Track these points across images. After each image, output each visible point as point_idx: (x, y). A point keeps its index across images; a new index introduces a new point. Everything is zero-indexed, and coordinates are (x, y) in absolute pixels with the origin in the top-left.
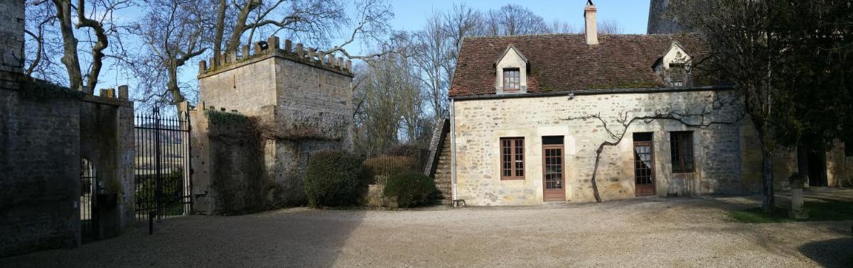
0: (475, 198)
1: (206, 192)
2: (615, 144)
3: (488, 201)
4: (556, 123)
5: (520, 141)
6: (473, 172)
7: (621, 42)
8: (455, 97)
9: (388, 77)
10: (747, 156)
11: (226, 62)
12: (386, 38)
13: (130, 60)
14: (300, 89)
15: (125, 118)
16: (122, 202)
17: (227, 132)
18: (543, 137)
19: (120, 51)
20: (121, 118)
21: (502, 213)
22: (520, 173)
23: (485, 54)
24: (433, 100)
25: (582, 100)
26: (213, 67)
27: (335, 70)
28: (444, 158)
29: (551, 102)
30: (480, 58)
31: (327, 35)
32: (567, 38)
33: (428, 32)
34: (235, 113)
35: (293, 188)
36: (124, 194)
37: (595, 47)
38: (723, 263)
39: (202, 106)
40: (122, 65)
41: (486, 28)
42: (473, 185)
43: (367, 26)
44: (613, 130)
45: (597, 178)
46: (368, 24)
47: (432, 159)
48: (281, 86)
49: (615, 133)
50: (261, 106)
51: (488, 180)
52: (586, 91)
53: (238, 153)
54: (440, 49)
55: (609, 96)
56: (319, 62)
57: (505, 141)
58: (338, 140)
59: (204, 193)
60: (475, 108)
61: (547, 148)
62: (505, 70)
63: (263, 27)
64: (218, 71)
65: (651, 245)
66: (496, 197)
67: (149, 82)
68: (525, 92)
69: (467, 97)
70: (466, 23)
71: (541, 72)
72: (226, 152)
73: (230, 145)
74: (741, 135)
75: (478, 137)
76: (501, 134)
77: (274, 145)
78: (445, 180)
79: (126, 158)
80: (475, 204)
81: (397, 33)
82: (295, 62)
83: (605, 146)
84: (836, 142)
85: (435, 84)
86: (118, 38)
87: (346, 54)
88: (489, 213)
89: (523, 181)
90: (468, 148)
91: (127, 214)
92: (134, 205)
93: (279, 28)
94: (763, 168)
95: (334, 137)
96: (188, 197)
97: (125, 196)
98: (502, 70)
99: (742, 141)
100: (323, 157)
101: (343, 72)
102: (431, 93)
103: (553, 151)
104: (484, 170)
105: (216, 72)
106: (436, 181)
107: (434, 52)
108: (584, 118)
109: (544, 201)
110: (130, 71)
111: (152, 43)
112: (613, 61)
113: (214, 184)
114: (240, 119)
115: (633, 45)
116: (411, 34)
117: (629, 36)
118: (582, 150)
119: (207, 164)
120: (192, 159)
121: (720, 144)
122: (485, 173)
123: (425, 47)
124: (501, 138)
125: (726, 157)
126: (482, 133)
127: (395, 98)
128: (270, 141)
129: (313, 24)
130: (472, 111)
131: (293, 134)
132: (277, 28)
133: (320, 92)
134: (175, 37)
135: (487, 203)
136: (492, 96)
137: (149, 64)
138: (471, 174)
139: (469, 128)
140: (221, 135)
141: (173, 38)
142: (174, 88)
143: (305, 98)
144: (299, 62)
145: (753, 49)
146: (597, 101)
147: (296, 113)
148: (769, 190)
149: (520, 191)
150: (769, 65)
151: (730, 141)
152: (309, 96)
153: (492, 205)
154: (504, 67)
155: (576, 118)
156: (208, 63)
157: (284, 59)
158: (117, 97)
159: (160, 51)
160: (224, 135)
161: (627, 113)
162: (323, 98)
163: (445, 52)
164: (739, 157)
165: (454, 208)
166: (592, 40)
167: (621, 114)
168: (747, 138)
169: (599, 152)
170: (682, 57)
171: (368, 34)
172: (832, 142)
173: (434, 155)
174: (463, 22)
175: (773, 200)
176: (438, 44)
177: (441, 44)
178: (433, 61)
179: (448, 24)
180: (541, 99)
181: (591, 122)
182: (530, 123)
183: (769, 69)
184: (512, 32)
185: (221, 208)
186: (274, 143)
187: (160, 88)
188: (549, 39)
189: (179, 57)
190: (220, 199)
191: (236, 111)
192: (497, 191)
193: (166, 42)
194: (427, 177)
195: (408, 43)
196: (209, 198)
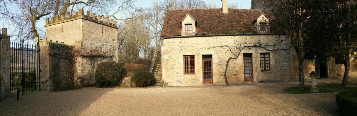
0: (172, 82)
1: (47, 81)
2: (235, 59)
3: (178, 84)
4: (209, 49)
5: (192, 57)
6: (171, 71)
7: (238, 12)
8: (164, 37)
9: (135, 28)
10: (293, 64)
11: (59, 19)
12: (133, 11)
13: (11, 16)
14: (93, 33)
15: (5, 44)
16: (3, 85)
17: (58, 52)
18: (203, 55)
19: (6, 11)
20: (3, 44)
21: (184, 89)
22: (193, 71)
23: (177, 18)
24: (155, 39)
25: (221, 39)
26: (52, 21)
27: (110, 25)
28: (159, 65)
29: (207, 40)
30: (174, 19)
31: (107, 9)
32: (214, 10)
33: (153, 8)
34: (63, 44)
35: (90, 78)
36: (4, 81)
37: (226, 15)
38: (280, 112)
39: (46, 39)
40: (6, 18)
41: (179, 6)
42: (171, 77)
43: (125, 5)
44: (234, 52)
45: (227, 74)
46: (125, 4)
47: (153, 65)
48: (85, 32)
49: (235, 54)
50: (75, 41)
51: (178, 75)
52: (222, 34)
53: (64, 62)
54: (158, 16)
55: (232, 37)
56: (102, 21)
57: (186, 57)
58: (111, 57)
59: (46, 81)
60: (172, 42)
61: (205, 60)
62: (186, 25)
63: (78, 4)
64: (55, 23)
65: (248, 104)
66: (182, 82)
67: (22, 27)
68: (194, 35)
69: (169, 37)
70: (169, 4)
71: (202, 26)
72: (58, 62)
73: (60, 59)
74: (290, 54)
75: (173, 55)
76: (184, 54)
77: (81, 59)
78: (159, 74)
79: (5, 64)
80: (172, 85)
81: (138, 8)
82: (91, 21)
83: (230, 60)
84: (331, 58)
85: (156, 32)
86: (5, 5)
87: (115, 18)
88: (178, 89)
89: (194, 75)
90: (169, 60)
91: (6, 91)
92: (9, 86)
93: (86, 5)
94: (299, 69)
95: (109, 55)
96: (38, 83)
97: (5, 82)
98: (184, 25)
99: (291, 57)
100: (102, 64)
101: (113, 26)
102: (154, 36)
103: (207, 61)
104: (176, 70)
105: (54, 24)
106: (155, 75)
107: (155, 17)
108: (221, 47)
109: (203, 84)
110: (10, 21)
111: (23, 8)
112: (235, 21)
113: (51, 77)
114: (65, 46)
115: (244, 14)
116: (145, 9)
117: (242, 9)
118: (221, 61)
119: (48, 67)
120: (40, 65)
121: (282, 59)
122: (176, 71)
123: (151, 15)
124: (184, 56)
125: (284, 64)
126: (175, 53)
127: (138, 38)
128: (79, 57)
129: (101, 4)
130: (171, 43)
131: (90, 54)
132: (84, 5)
133: (102, 35)
134: (35, 6)
135: (177, 85)
136: (180, 36)
137: (21, 18)
138: (170, 71)
139: (169, 51)
140: (55, 54)
141: (34, 6)
142: (34, 30)
143: (96, 38)
144: (93, 21)
145: (295, 17)
146: (227, 39)
147: (91, 44)
148: (302, 79)
149: (193, 79)
150: (302, 24)
151: (286, 57)
152: (98, 37)
153: (180, 86)
154: (185, 23)
155: (217, 47)
156: (50, 20)
157: (86, 20)
158: (2, 33)
159: (27, 12)
160: (57, 54)
161: (240, 44)
162: (104, 38)
163: (160, 17)
164: (290, 64)
165: (163, 87)
166: (225, 11)
167: (238, 45)
168: (293, 56)
169: (228, 62)
170: (265, 20)
171: (125, 9)
172: (329, 58)
173: (154, 63)
174: (168, 3)
175: (303, 84)
176: (157, 13)
177: (159, 13)
178: (155, 21)
179: (161, 4)
180: (202, 38)
181: (224, 49)
182: (197, 49)
183: (302, 25)
184: (190, 8)
185: (54, 88)
186: (81, 58)
187: (27, 30)
188: (206, 10)
189: (37, 16)
190: (54, 84)
191: (63, 43)
192: (182, 80)
193: (31, 8)
194: (150, 73)
195: (144, 13)
196: (48, 83)
